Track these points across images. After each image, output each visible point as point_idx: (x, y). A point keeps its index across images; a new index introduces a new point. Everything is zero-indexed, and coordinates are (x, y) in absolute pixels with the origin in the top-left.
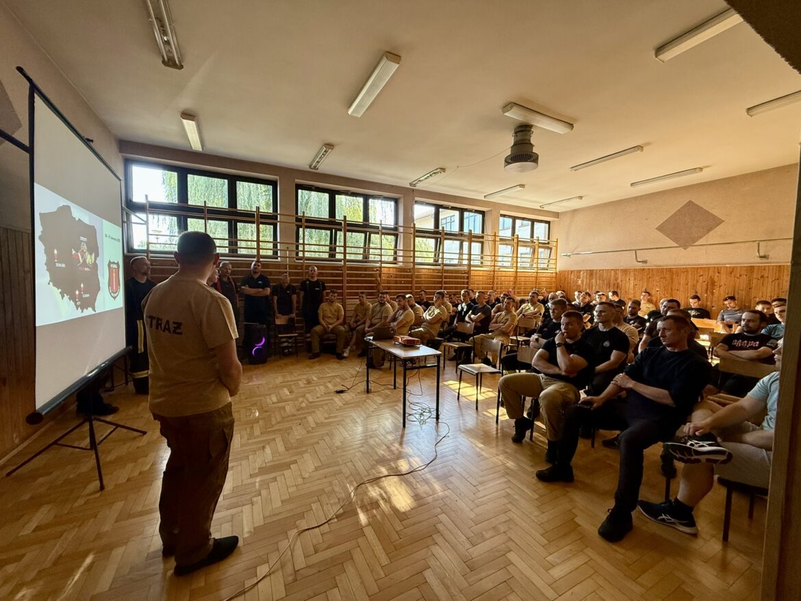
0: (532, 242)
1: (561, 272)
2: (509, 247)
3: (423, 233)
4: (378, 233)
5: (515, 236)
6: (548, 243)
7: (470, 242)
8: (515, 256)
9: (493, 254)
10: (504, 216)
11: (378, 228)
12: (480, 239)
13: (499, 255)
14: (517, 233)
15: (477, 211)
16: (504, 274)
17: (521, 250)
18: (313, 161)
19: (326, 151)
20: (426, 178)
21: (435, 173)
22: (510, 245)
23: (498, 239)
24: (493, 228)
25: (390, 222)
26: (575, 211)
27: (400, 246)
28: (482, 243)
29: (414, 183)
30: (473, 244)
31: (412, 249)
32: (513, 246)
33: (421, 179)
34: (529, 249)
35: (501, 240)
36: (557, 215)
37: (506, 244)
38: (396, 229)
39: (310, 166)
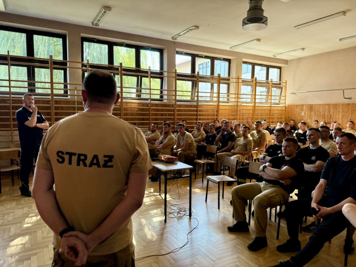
0: (268, 83)
1: (289, 106)
2: (250, 87)
3: (182, 77)
4: (147, 77)
5: (254, 79)
6: (280, 84)
7: (219, 84)
8: (254, 94)
9: (237, 93)
10: (245, 63)
11: (147, 72)
12: (227, 81)
13: (242, 93)
14: (255, 76)
15: (225, 60)
16: (245, 108)
17: (259, 89)
18: (95, 19)
19: (105, 12)
20: (184, 34)
21: (191, 30)
22: (249, 85)
23: (240, 81)
24: (237, 72)
25: (156, 68)
26: (300, 59)
27: (165, 87)
28: (229, 84)
29: (175, 37)
30: (221, 85)
31: (174, 89)
32: (252, 86)
33: (181, 34)
34: (264, 88)
35: (243, 81)
36: (286, 62)
37: (247, 85)
38: (161, 73)
39: (93, 24)
